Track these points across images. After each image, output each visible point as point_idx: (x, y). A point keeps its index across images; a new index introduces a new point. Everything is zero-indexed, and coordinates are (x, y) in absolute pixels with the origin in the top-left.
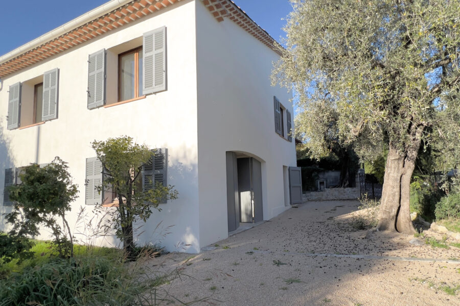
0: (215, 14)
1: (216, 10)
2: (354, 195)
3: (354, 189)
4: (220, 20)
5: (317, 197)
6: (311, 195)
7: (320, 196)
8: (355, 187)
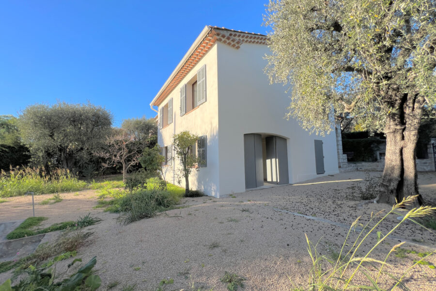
0: (234, 46)
1: (232, 43)
2: (425, 168)
3: (425, 161)
4: (238, 48)
5: (370, 168)
6: (363, 166)
7: (374, 167)
8: (426, 158)
